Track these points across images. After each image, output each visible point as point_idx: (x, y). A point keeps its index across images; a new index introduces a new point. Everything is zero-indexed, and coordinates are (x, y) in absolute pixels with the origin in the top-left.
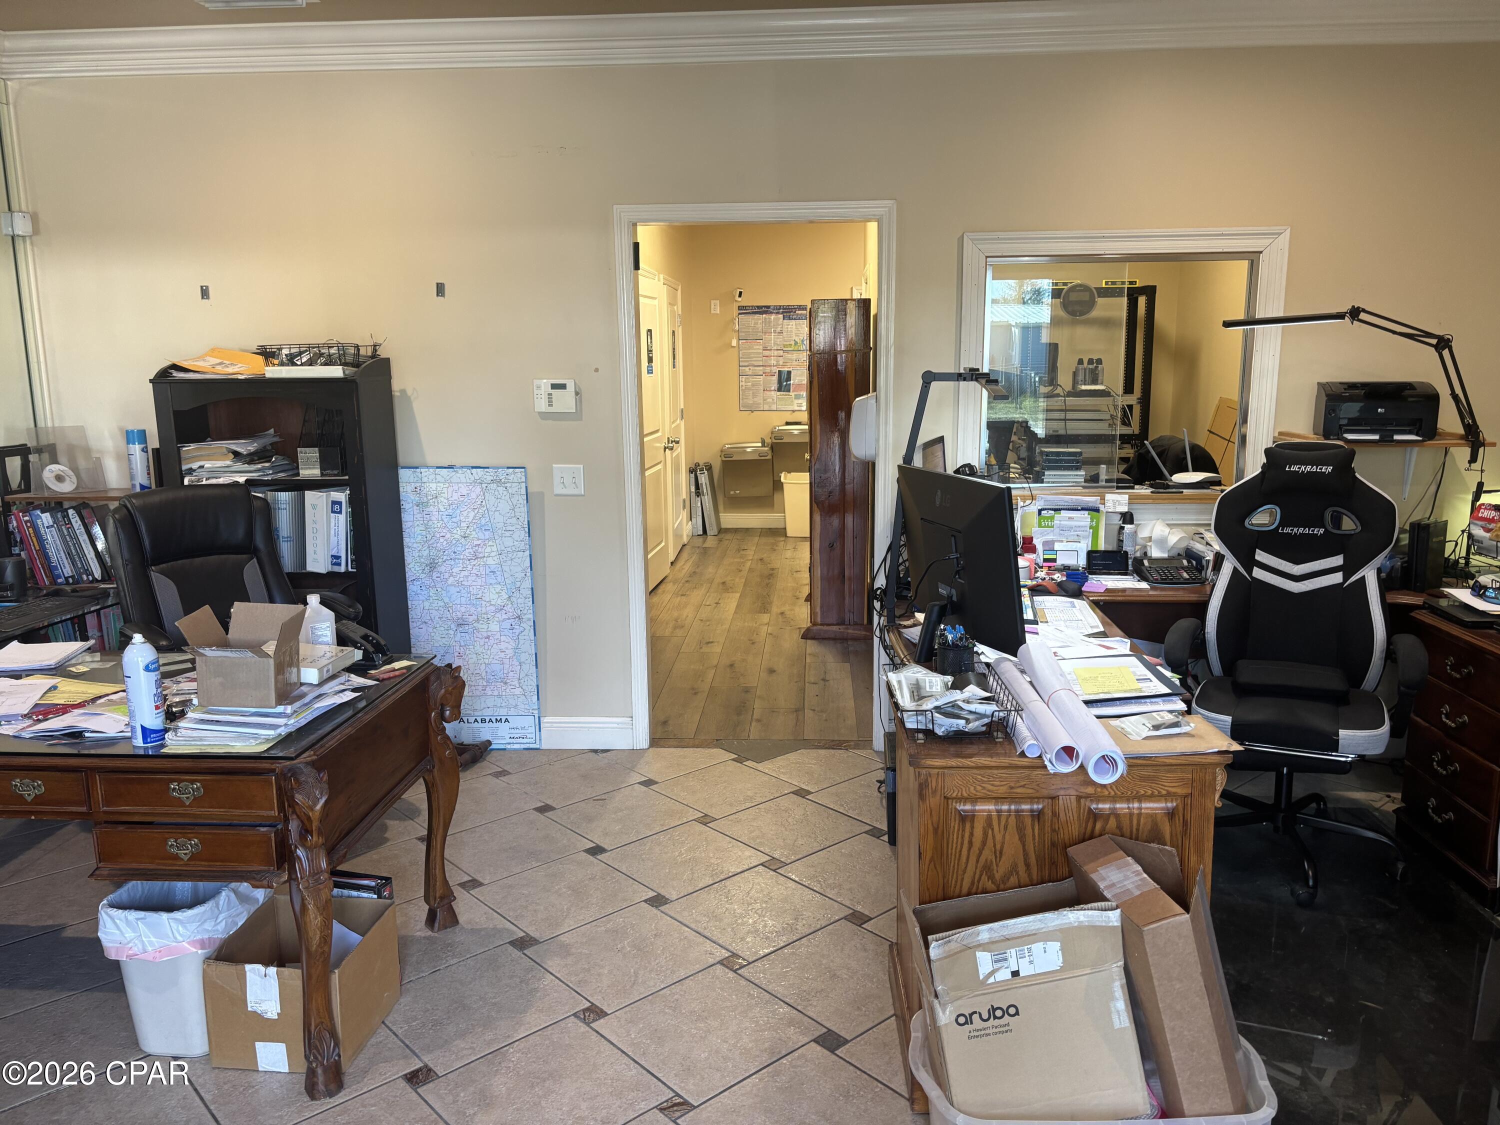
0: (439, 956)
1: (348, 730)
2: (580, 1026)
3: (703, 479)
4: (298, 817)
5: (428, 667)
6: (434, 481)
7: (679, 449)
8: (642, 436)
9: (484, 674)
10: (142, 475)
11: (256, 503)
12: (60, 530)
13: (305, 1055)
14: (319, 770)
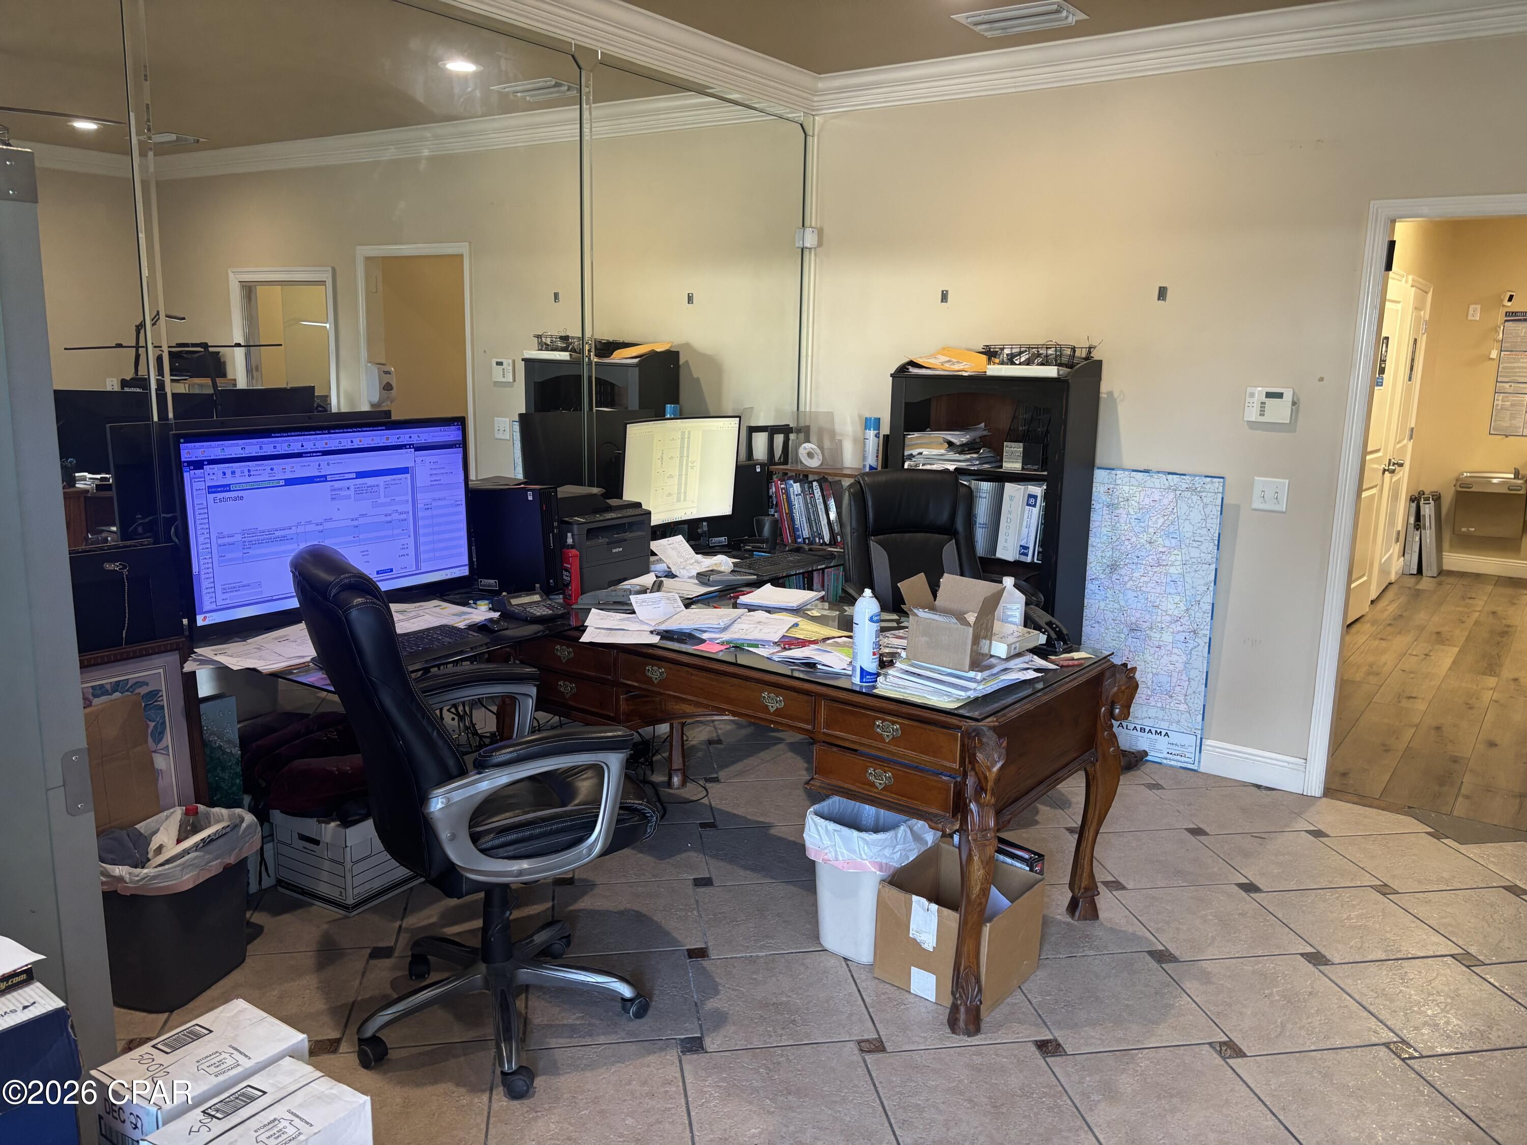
0: (1076, 944)
1: (1027, 706)
2: (1215, 1058)
3: (1427, 511)
4: (976, 773)
5: (1104, 663)
6: (1128, 484)
7: (1401, 473)
8: (1365, 453)
9: (1150, 683)
10: (872, 459)
11: (962, 490)
12: (805, 499)
13: (952, 991)
14: (1000, 736)
